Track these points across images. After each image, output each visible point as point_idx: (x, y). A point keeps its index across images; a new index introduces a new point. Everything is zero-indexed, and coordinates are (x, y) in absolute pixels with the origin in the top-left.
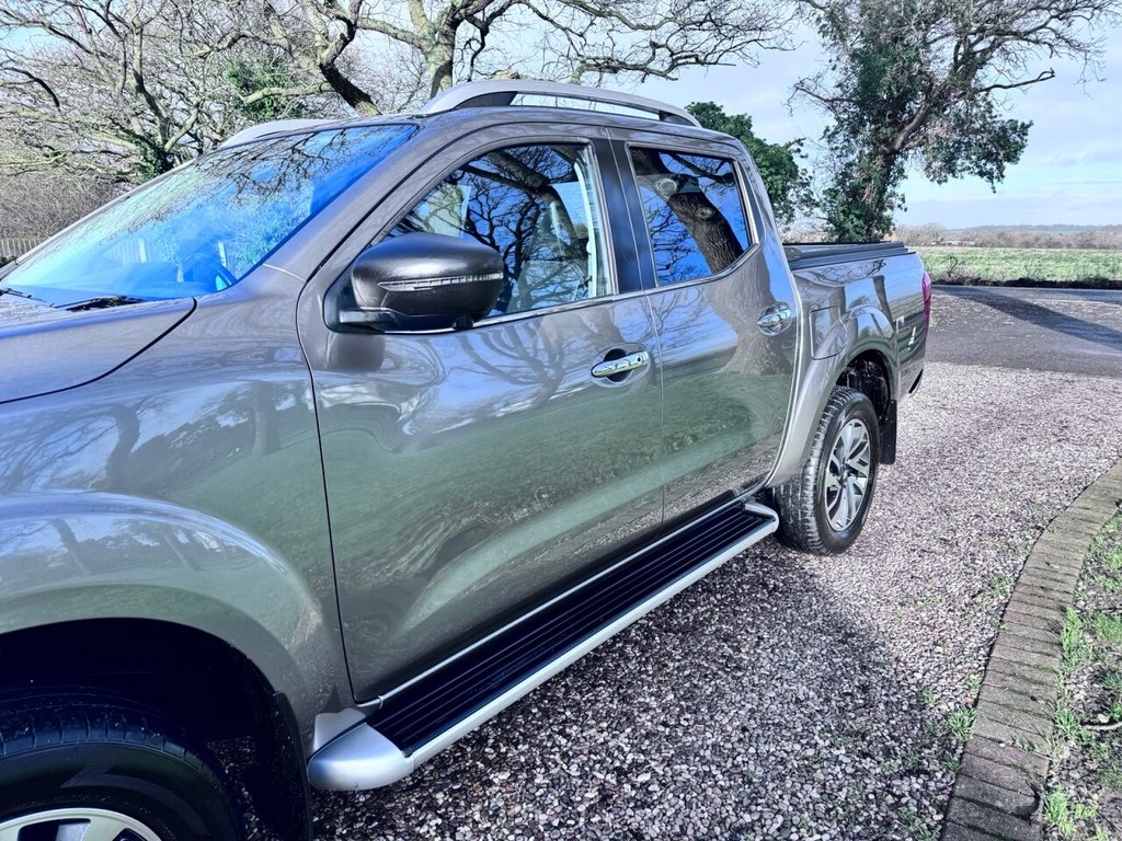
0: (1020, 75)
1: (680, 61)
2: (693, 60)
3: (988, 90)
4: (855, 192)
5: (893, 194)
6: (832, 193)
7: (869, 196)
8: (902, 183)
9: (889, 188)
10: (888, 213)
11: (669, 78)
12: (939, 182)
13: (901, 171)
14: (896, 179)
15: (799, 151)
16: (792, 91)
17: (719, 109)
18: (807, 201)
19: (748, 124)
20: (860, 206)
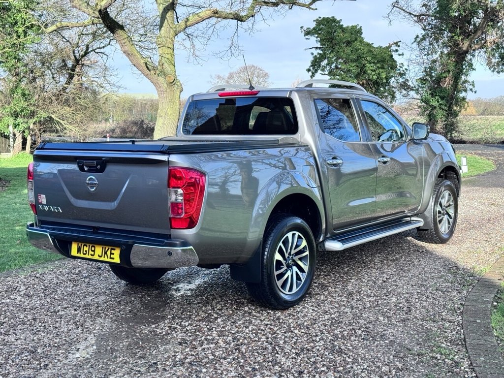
4: (438, 80)
5: (466, 81)
6: (423, 80)
7: (447, 84)
8: (472, 73)
9: (463, 77)
10: (463, 94)
12: (498, 72)
13: (471, 65)
14: (468, 70)
15: (397, 51)
16: (390, 8)
17: (339, 22)
18: (405, 86)
19: (359, 32)
20: (443, 90)
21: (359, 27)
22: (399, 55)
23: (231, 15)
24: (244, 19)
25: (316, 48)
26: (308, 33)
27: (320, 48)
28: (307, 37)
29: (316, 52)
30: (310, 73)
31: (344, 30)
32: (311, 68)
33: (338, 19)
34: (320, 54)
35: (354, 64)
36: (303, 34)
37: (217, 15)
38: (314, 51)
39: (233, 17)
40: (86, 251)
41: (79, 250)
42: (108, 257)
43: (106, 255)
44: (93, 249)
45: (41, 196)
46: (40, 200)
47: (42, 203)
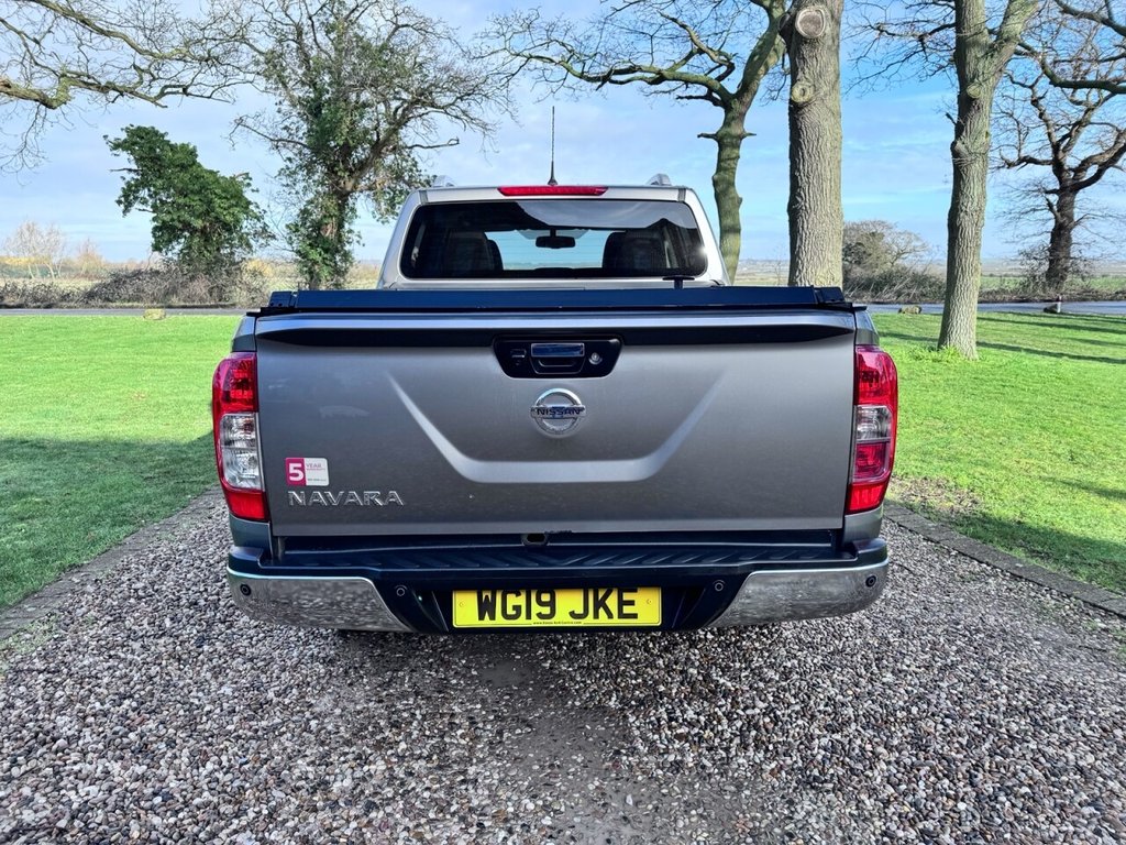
0: (433, 139)
1: (169, 90)
2: (181, 90)
3: (411, 148)
4: (318, 226)
5: (350, 231)
6: (294, 229)
7: (329, 232)
8: (356, 221)
9: (347, 225)
10: (347, 248)
11: (157, 104)
12: (383, 222)
13: (353, 210)
14: (351, 218)
15: (249, 185)
16: (234, 125)
17: (163, 136)
18: (265, 233)
19: (193, 153)
20: (326, 240)
21: (191, 147)
22: (253, 191)
23: (34, 95)
24: (55, 104)
25: (130, 170)
26: (117, 146)
27: (135, 171)
28: (115, 152)
29: (129, 176)
30: (122, 206)
31: (173, 148)
32: (123, 199)
33: (162, 131)
34: (137, 180)
35: (197, 198)
36: (109, 148)
37: (9, 90)
38: (125, 173)
39: (37, 97)
40: (517, 608)
41: (485, 608)
42: (610, 615)
43: (601, 611)
44: (546, 598)
45: (302, 462)
46: (297, 475)
47: (308, 483)
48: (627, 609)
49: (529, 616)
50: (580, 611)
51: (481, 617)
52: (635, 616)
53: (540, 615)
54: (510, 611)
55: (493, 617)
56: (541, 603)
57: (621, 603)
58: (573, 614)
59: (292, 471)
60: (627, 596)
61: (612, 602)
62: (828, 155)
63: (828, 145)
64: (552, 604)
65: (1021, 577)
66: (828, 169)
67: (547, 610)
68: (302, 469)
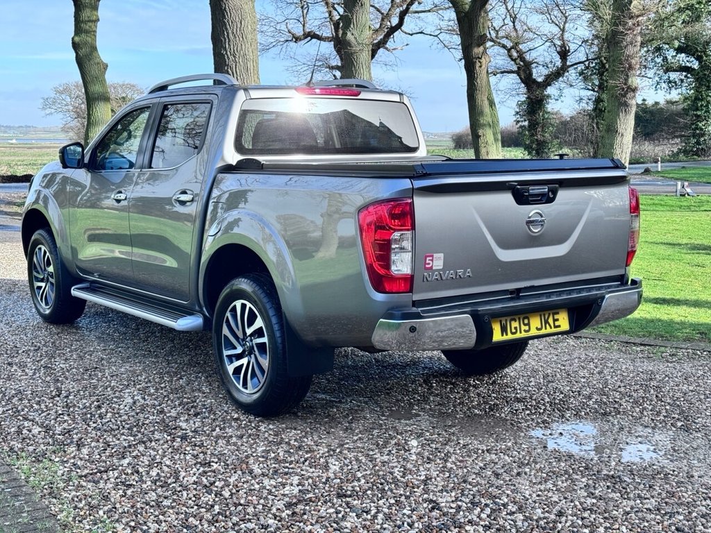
40: (516, 328)
41: (504, 330)
42: (551, 328)
43: (547, 325)
44: (526, 321)
45: (432, 256)
46: (429, 264)
47: (434, 268)
48: (557, 323)
49: (521, 332)
50: (539, 327)
51: (502, 335)
52: (559, 326)
53: (525, 331)
54: (514, 331)
55: (507, 334)
56: (525, 325)
57: (555, 320)
58: (538, 329)
59: (427, 262)
60: (556, 317)
61: (551, 320)
62: (249, 36)
63: (249, 27)
64: (528, 324)
65: (581, 337)
66: (250, 50)
67: (527, 328)
68: (432, 260)
